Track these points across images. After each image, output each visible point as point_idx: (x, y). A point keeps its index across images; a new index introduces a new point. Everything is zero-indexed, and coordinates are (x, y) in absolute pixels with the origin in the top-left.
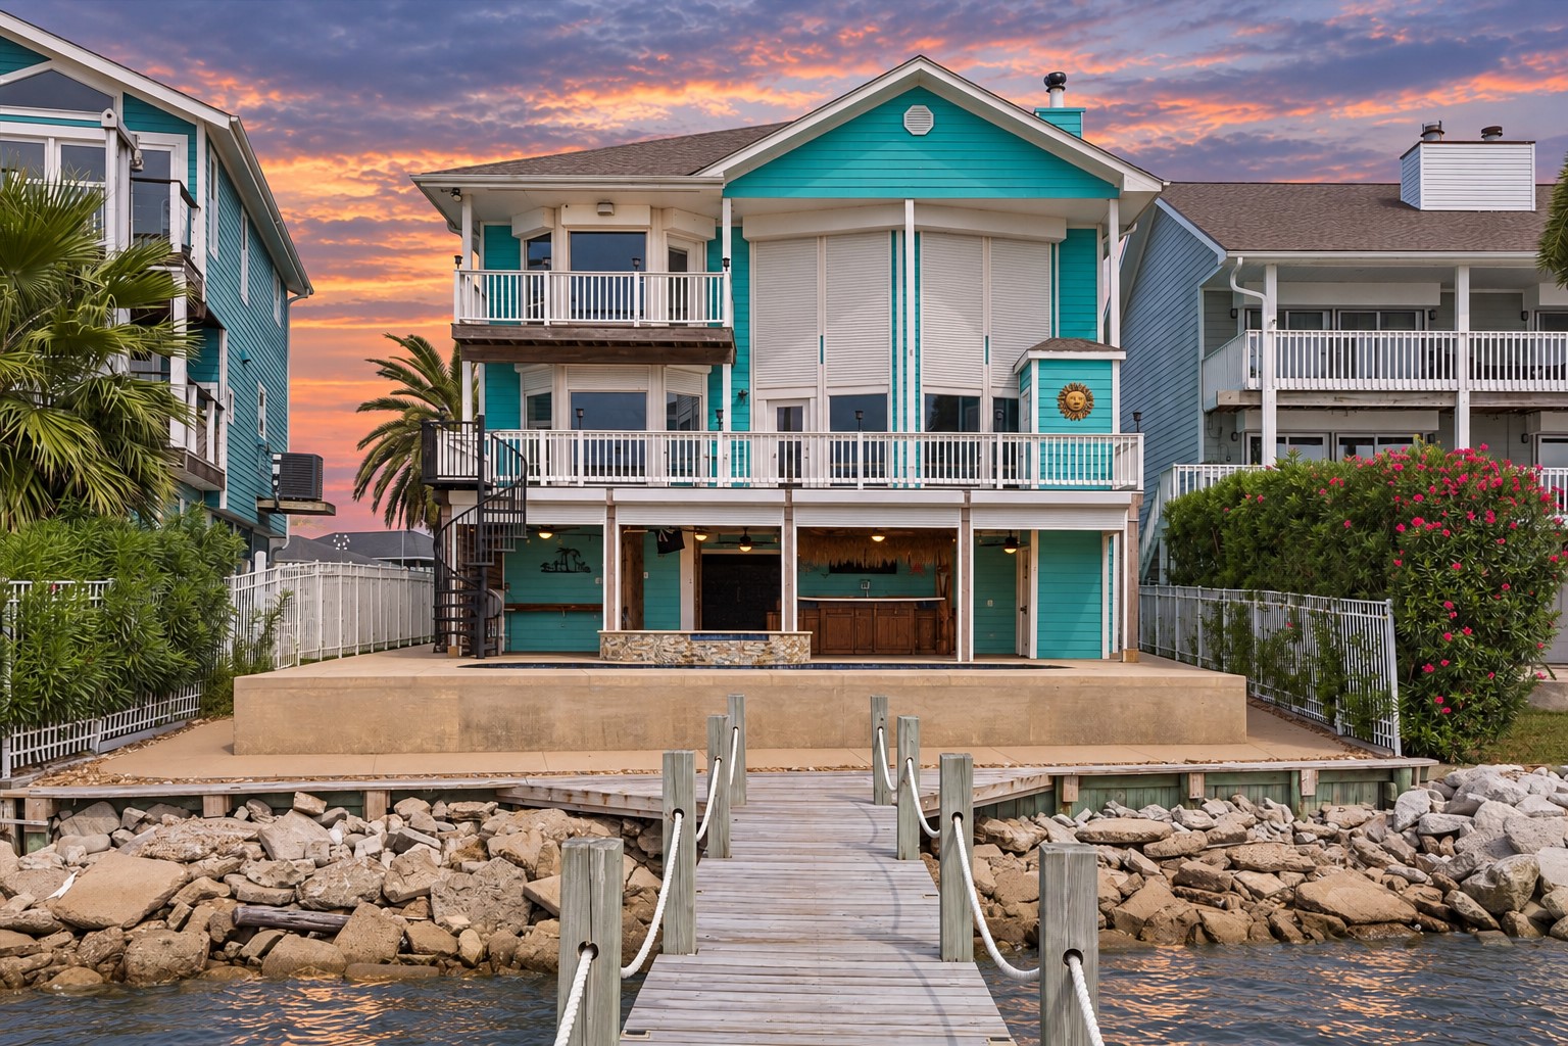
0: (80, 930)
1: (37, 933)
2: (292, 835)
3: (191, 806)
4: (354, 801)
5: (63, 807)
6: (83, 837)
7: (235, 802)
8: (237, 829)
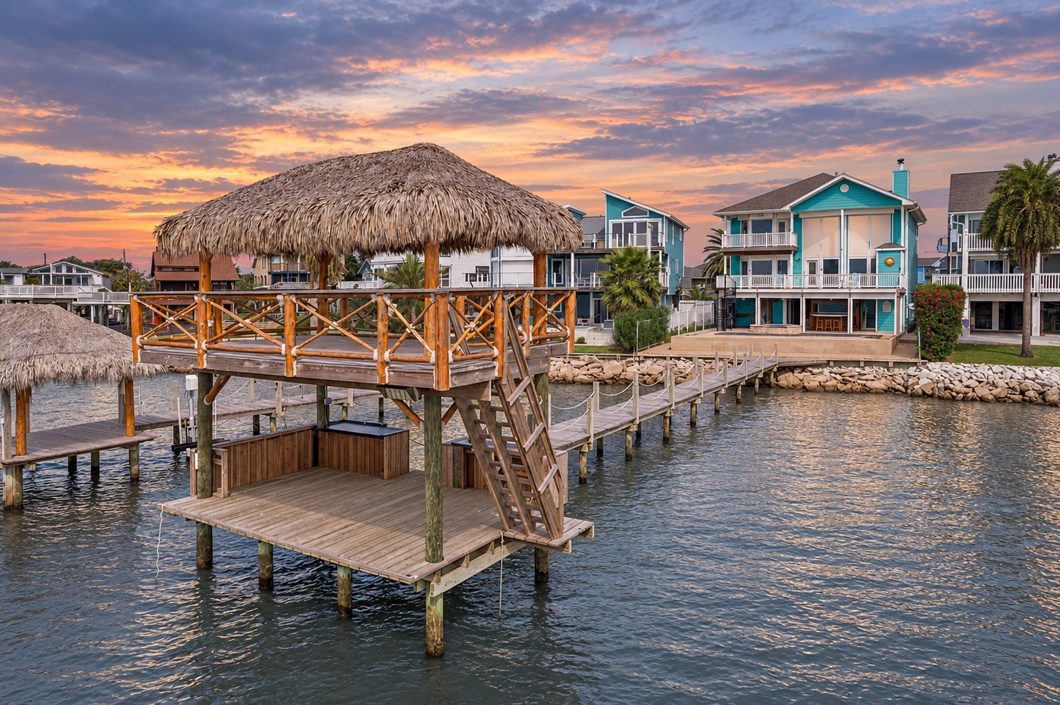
0: (650, 375)
1: (644, 375)
2: (681, 364)
3: (664, 358)
4: (691, 359)
5: (645, 357)
6: (649, 362)
7: (671, 358)
8: (671, 362)
